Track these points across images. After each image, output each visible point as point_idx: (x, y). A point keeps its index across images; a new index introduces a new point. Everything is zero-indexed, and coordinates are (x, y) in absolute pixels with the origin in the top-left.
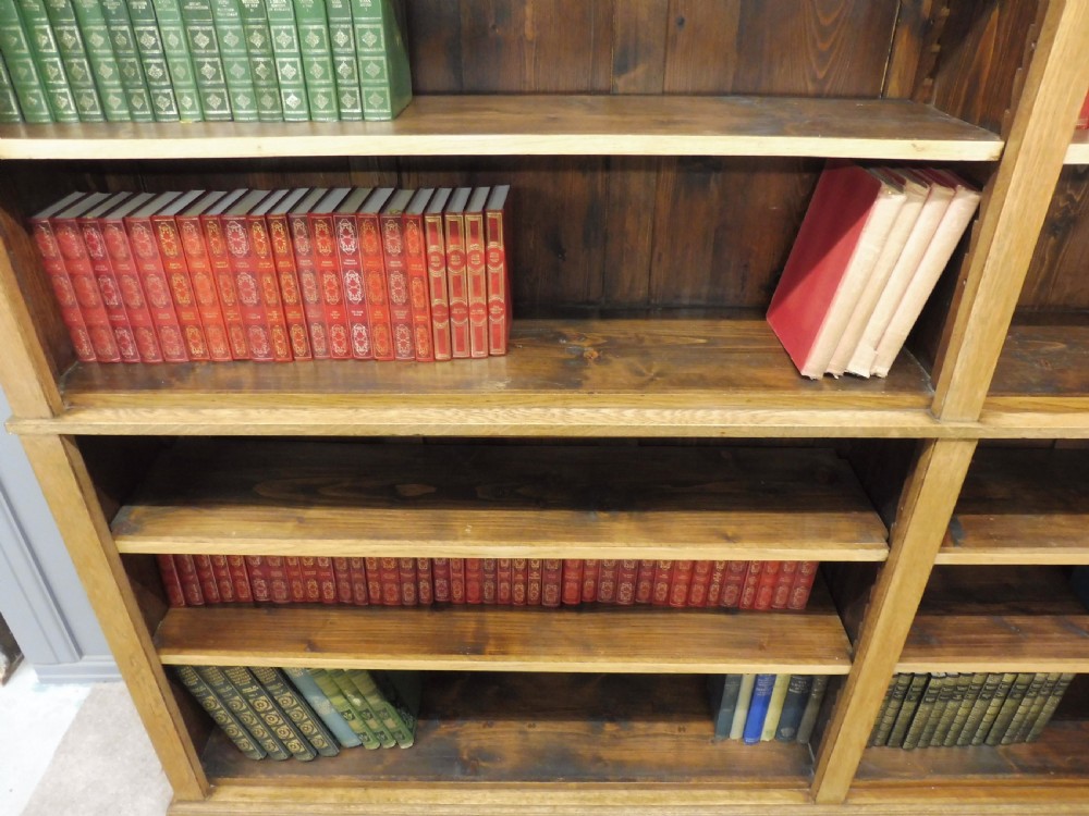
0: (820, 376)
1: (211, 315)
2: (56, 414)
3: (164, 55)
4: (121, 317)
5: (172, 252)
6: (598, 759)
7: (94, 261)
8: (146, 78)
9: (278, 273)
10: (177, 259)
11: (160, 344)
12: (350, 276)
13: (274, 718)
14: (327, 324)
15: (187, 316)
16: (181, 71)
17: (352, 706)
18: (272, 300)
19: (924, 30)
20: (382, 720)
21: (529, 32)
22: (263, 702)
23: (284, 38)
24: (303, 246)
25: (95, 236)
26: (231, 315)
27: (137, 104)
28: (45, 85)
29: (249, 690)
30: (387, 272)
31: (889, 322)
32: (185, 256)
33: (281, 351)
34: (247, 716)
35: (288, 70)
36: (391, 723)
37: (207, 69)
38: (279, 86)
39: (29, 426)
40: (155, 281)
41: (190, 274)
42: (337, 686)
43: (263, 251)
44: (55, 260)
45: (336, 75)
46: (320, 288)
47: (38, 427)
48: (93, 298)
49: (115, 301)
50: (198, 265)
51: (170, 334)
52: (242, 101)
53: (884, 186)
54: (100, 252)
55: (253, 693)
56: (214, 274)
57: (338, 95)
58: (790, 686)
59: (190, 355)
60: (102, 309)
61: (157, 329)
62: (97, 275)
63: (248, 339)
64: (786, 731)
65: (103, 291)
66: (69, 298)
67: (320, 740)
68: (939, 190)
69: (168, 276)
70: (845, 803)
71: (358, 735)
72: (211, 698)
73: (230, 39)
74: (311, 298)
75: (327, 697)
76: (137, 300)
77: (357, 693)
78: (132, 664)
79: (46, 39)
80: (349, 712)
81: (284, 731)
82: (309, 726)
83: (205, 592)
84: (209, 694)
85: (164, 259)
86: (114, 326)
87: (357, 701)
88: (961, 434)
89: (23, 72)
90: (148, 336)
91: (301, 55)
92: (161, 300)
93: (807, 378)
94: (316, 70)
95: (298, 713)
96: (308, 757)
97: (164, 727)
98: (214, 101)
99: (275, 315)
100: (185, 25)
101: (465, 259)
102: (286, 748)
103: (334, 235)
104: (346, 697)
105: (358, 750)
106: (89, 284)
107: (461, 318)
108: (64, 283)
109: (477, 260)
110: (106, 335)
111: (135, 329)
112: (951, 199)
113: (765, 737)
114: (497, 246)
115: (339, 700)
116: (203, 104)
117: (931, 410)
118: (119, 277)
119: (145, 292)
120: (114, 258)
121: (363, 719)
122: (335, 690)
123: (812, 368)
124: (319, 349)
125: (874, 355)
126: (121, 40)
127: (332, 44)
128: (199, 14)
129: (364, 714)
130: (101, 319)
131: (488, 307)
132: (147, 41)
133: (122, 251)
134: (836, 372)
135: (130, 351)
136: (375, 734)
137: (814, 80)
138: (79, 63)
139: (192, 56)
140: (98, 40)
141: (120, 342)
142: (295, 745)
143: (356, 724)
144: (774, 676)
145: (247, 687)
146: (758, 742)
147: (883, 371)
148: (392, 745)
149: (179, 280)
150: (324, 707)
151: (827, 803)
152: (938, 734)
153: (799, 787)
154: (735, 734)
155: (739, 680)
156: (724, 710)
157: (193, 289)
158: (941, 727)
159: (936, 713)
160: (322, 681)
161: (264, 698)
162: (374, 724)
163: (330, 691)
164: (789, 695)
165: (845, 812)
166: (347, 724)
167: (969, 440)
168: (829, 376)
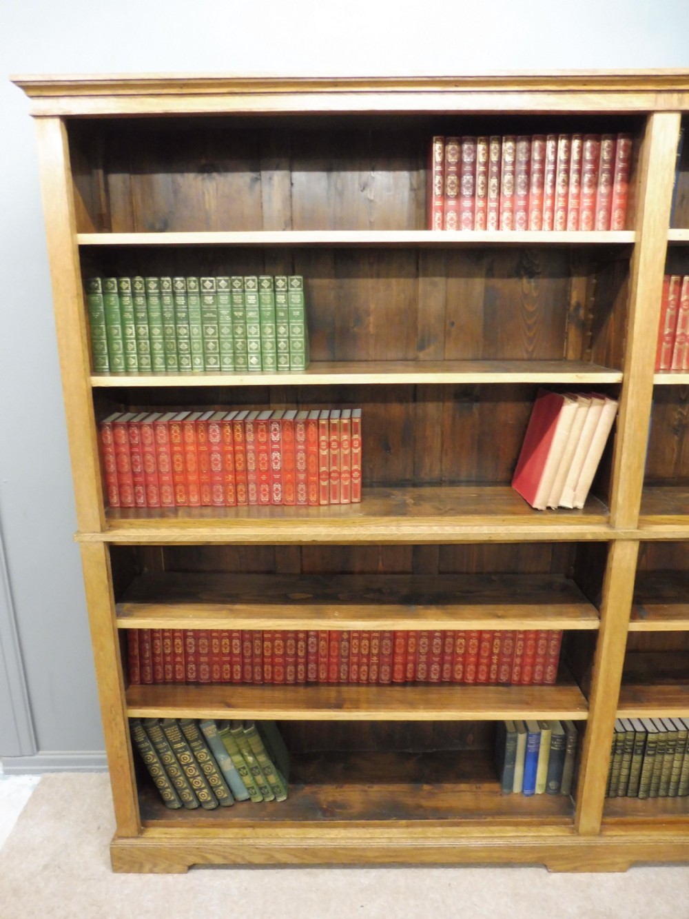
0: (544, 508)
1: (192, 478)
2: (103, 530)
3: (190, 339)
4: (140, 479)
5: (177, 440)
6: (420, 807)
7: (131, 446)
8: (178, 349)
9: (234, 453)
10: (179, 445)
11: (160, 495)
12: (276, 455)
13: (192, 771)
14: (259, 483)
15: (178, 478)
16: (197, 346)
17: (247, 763)
18: (230, 468)
19: (582, 326)
20: (266, 775)
21: (372, 330)
22: (187, 757)
23: (253, 330)
24: (250, 437)
25: (136, 432)
26: (204, 478)
27: (171, 362)
28: (125, 353)
29: (179, 746)
30: (296, 452)
31: (579, 475)
32: (184, 443)
33: (231, 500)
34: (174, 769)
35: (254, 345)
36: (273, 779)
37: (211, 345)
38: (247, 353)
39: (87, 537)
40: (164, 458)
41: (184, 453)
42: (238, 746)
43: (229, 440)
44: (109, 446)
45: (277, 348)
46: (257, 461)
47: (92, 537)
48: (126, 468)
49: (138, 470)
50: (190, 448)
51: (167, 489)
52: (227, 360)
53: (567, 400)
54: (136, 441)
55: (181, 748)
56: (199, 453)
57: (278, 357)
58: (552, 745)
59: (176, 502)
60: (130, 475)
61: (160, 486)
62: (132, 454)
63: (212, 493)
64: (553, 785)
65: (133, 464)
66: (112, 468)
67: (222, 792)
68: (596, 401)
69: (172, 454)
70: (600, 834)
71: (248, 789)
72: (151, 753)
73: (226, 331)
74: (252, 467)
75: (229, 755)
76: (151, 470)
77: (252, 753)
78: (111, 712)
79: (131, 331)
80: (244, 768)
81: (198, 782)
82: (216, 780)
83: (154, 673)
84: (150, 750)
85: (171, 444)
86: (135, 484)
87: (250, 759)
88: (629, 536)
89: (116, 346)
90: (153, 489)
91: (261, 338)
92: (165, 468)
93: (536, 509)
94: (268, 345)
95: (210, 768)
96: (213, 805)
97: (122, 766)
98: (212, 360)
99: (230, 477)
100: (202, 324)
101: (340, 445)
102: (197, 797)
103: (268, 431)
104: (242, 755)
105: (247, 802)
106: (125, 459)
107: (335, 479)
108: (111, 458)
109: (346, 444)
110: (129, 490)
111: (147, 486)
112: (603, 405)
113: (539, 790)
114: (357, 437)
115: (238, 758)
116: (206, 361)
117: (609, 524)
118: (143, 455)
119: (157, 463)
120: (143, 444)
121: (253, 775)
122: (236, 749)
123: (538, 503)
124: (253, 498)
125: (575, 496)
126: (169, 331)
127: (277, 333)
128: (211, 319)
129: (253, 771)
130: (128, 480)
131: (351, 473)
132: (183, 331)
133: (149, 441)
134: (553, 506)
135: (141, 500)
136: (261, 789)
137: (527, 351)
138: (145, 344)
139: (203, 338)
140: (156, 331)
141: (136, 495)
142: (205, 795)
143: (248, 780)
144: (539, 734)
145: (177, 743)
146: (533, 794)
147: (580, 505)
148: (272, 798)
149: (178, 457)
150: (227, 764)
151: (587, 834)
152: (663, 786)
153: (566, 824)
154: (517, 788)
155: (516, 740)
156: (507, 766)
157: (185, 462)
158: (664, 779)
159: (657, 765)
160: (228, 741)
161: (188, 753)
162: (260, 779)
163: (233, 750)
164: (552, 754)
165: (601, 841)
166: (242, 779)
167: (634, 540)
168: (549, 508)
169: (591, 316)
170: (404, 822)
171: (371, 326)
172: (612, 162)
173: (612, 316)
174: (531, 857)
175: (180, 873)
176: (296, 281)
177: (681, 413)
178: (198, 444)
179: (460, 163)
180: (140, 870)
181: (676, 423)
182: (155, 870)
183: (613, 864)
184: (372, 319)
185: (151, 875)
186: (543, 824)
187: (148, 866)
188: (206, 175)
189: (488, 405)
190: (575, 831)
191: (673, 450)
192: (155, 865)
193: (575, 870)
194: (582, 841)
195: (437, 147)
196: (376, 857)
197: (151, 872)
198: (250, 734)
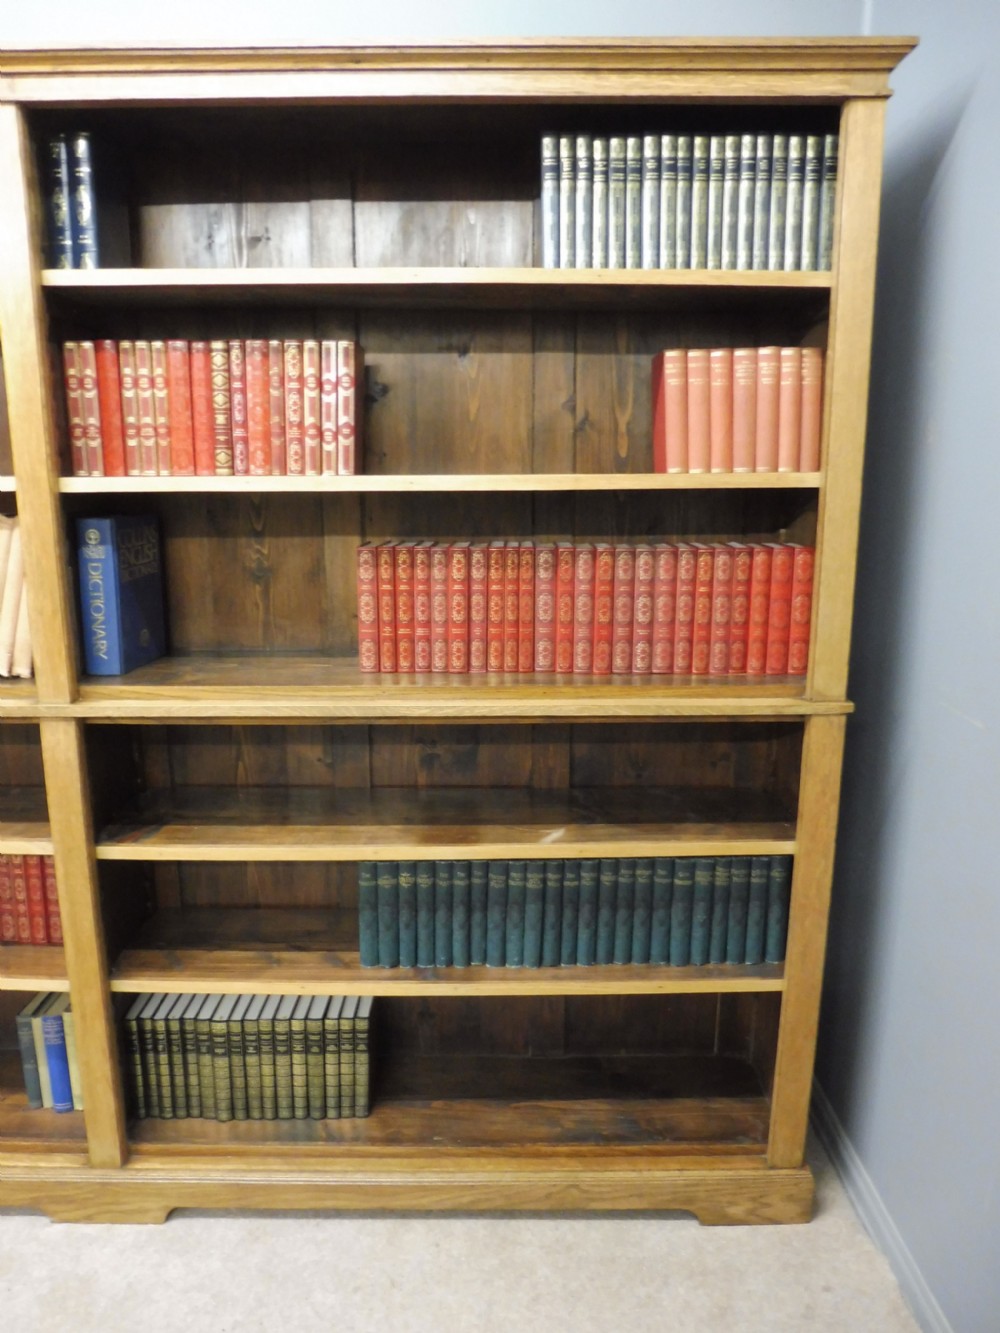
31: (15, 630)
70: (123, 1166)
88: (59, 714)
113: (78, 1104)
144: (60, 1018)
146: (71, 1109)
147: (25, 671)
151: (103, 1166)
152: (255, 1103)
153: (78, 1152)
154: (48, 1101)
156: (27, 1067)
158: (253, 1092)
159: (238, 1072)
165: (128, 1177)
174: (22, 1197)
177: (258, 551)
181: (254, 565)
183: (143, 1211)
186: (51, 1151)
190: (89, 1165)
191: (257, 605)
193: (89, 1219)
194: (95, 1176)
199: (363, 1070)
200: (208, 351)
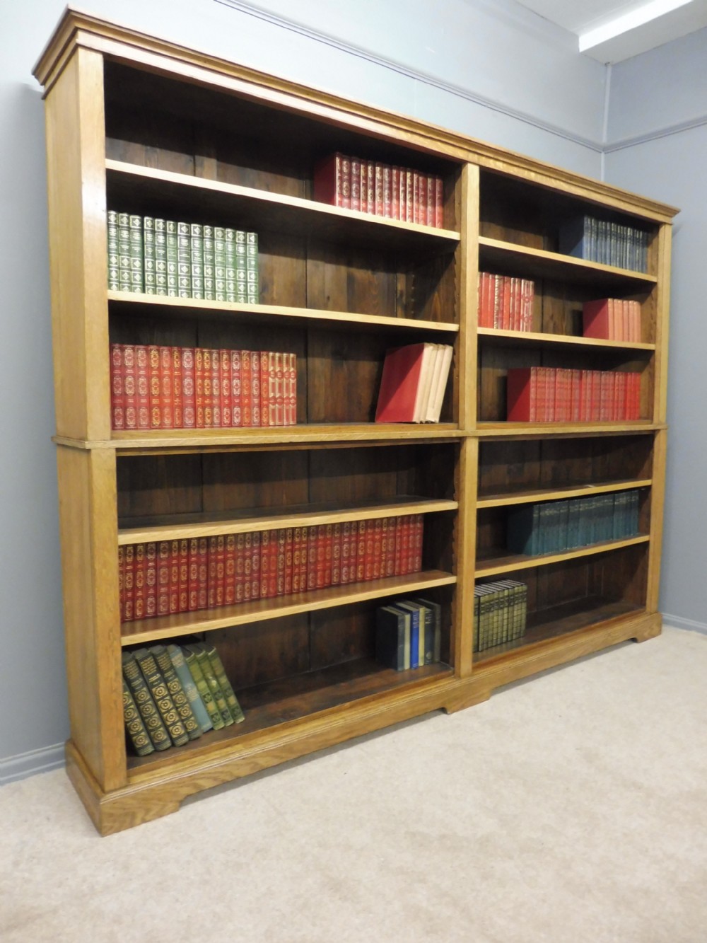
0: (418, 422)
1: (167, 401)
2: (112, 438)
3: (166, 274)
5: (155, 364)
8: (157, 282)
9: (203, 378)
10: (156, 369)
11: (138, 417)
12: (236, 382)
13: (166, 705)
14: (221, 407)
15: (154, 401)
16: (173, 281)
17: (211, 687)
18: (200, 392)
20: (226, 698)
21: (275, 296)
22: (161, 690)
23: (220, 272)
24: (216, 365)
25: (120, 354)
26: (177, 401)
29: (153, 679)
30: (251, 379)
31: (435, 399)
32: (160, 368)
33: (201, 421)
34: (149, 707)
35: (220, 285)
36: (232, 701)
37: (184, 282)
38: (215, 291)
40: (143, 381)
41: (160, 377)
42: (203, 671)
43: (200, 366)
46: (221, 387)
49: (119, 392)
50: (166, 372)
51: (144, 411)
52: (198, 296)
53: (426, 344)
54: (120, 363)
55: (156, 681)
56: (173, 378)
58: (426, 620)
59: (152, 425)
61: (137, 408)
63: (183, 415)
64: (429, 655)
67: (191, 724)
68: (441, 346)
69: (150, 378)
70: (474, 674)
71: (212, 717)
73: (197, 270)
74: (216, 392)
75: (195, 683)
76: (130, 392)
77: (216, 677)
78: (109, 639)
80: (208, 694)
81: (172, 716)
82: (186, 710)
85: (150, 368)
86: (114, 407)
87: (214, 683)
88: (473, 435)
90: (131, 411)
92: (143, 391)
93: (415, 423)
94: (231, 286)
96: (185, 740)
97: (115, 702)
99: (200, 401)
101: (282, 375)
102: (169, 733)
103: (230, 360)
104: (207, 680)
105: (212, 731)
107: (280, 404)
109: (287, 375)
112: (445, 349)
113: (421, 663)
114: (293, 369)
115: (203, 684)
117: (459, 427)
119: (137, 386)
120: (125, 366)
121: (216, 700)
122: (201, 675)
123: (415, 419)
124: (217, 421)
129: (216, 695)
131: (290, 399)
132: (161, 267)
133: (129, 363)
134: (423, 420)
135: (120, 423)
136: (223, 714)
139: (178, 275)
142: (177, 730)
143: (212, 706)
144: (419, 612)
145: (152, 675)
146: (417, 667)
147: (436, 419)
148: (232, 722)
149: (154, 380)
150: (193, 694)
151: (467, 676)
153: (449, 675)
154: (407, 666)
155: (403, 621)
157: (161, 386)
160: (195, 668)
161: (162, 685)
162: (222, 702)
163: (198, 675)
164: (426, 626)
165: (475, 678)
166: (206, 707)
167: (476, 437)
168: (421, 423)
169: (413, 300)
170: (348, 704)
171: (275, 293)
172: (434, 191)
173: (436, 294)
175: (172, 812)
176: (252, 237)
178: (171, 368)
179: (350, 174)
180: (132, 825)
182: (148, 818)
184: (275, 287)
185: (144, 825)
187: (139, 816)
188: (149, 148)
189: (352, 363)
190: (459, 677)
192: (148, 811)
193: (463, 707)
194: (464, 681)
195: (338, 160)
196: (338, 737)
197: (144, 821)
198: (213, 656)
199: (524, 611)
200: (494, 279)
